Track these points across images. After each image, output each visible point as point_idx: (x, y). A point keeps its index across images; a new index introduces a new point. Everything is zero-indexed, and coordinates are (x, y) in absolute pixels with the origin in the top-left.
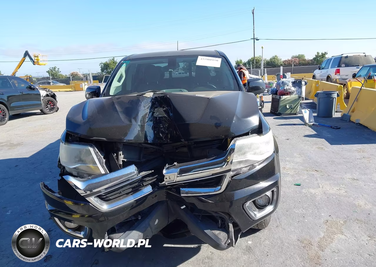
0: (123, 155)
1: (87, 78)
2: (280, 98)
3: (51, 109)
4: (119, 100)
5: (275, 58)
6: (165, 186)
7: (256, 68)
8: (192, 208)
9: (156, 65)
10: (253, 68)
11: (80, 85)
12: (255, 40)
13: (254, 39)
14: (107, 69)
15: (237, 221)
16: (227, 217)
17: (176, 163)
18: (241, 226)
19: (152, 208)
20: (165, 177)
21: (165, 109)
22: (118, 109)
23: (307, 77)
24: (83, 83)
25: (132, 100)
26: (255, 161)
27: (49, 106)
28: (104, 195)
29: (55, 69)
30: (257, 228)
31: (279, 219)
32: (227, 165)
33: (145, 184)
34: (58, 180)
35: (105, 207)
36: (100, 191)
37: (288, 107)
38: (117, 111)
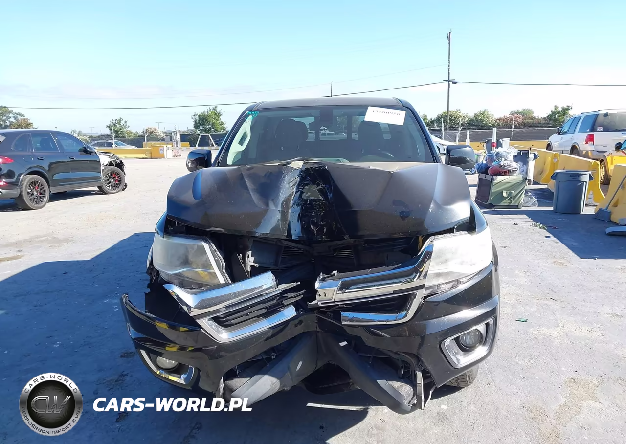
0: (254, 258)
1: (171, 138)
2: (492, 179)
3: (116, 186)
4: (252, 171)
5: (483, 113)
6: (317, 308)
7: (450, 129)
8: (356, 345)
9: (297, 120)
10: (445, 129)
11: (161, 148)
12: (451, 83)
13: (449, 82)
14: (203, 124)
15: (430, 368)
16: (413, 361)
17: (335, 272)
18: (435, 375)
19: (293, 343)
20: (318, 294)
21: (320, 187)
22: (248, 186)
23: (537, 147)
24: (165, 146)
25: (271, 173)
26: (460, 274)
27: (112, 180)
28: (222, 316)
29: (120, 122)
30: (456, 385)
31: (491, 373)
32: (418, 277)
33: (285, 302)
34: (145, 293)
35: (224, 336)
36: (218, 311)
37: (505, 195)
38: (246, 188)
